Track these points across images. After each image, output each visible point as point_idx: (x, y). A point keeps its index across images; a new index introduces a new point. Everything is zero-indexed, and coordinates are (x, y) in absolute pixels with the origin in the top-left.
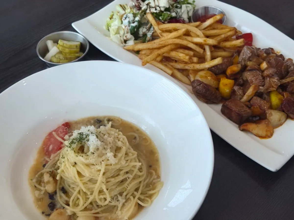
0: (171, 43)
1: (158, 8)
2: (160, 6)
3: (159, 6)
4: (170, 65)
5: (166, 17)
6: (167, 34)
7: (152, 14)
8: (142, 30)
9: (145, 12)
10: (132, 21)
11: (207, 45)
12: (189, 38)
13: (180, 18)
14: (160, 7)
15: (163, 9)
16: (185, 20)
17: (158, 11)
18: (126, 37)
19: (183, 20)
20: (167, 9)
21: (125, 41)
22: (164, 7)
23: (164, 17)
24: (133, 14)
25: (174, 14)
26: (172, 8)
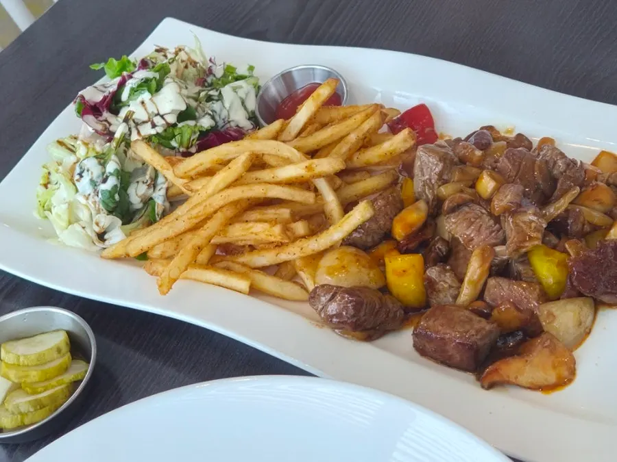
0: (222, 203)
1: (158, 120)
2: (161, 113)
3: (158, 114)
4: (239, 263)
5: (186, 137)
6: (204, 181)
7: (148, 140)
8: (136, 193)
9: (126, 142)
10: (98, 177)
11: (319, 176)
12: (265, 175)
13: (228, 125)
14: (162, 117)
15: (172, 119)
16: (241, 126)
17: (160, 130)
18: (97, 224)
19: (237, 126)
20: (183, 116)
21: (101, 237)
22: (172, 112)
23: (182, 137)
24: (96, 157)
25: (206, 123)
26: (198, 105)
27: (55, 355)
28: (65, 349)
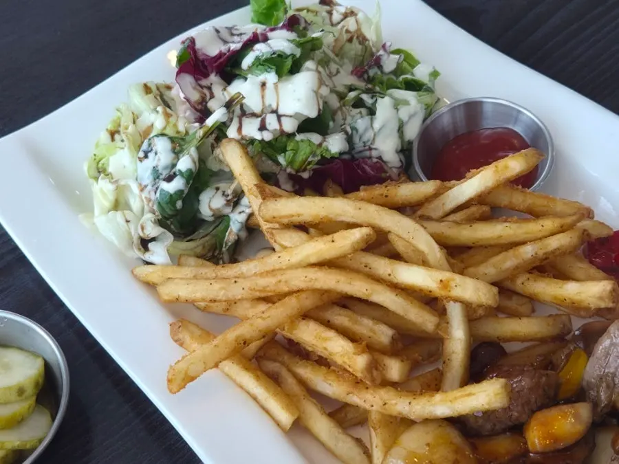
0: (302, 285)
1: (272, 122)
2: (281, 112)
3: (275, 112)
4: (295, 375)
5: (301, 157)
6: (297, 237)
7: (247, 144)
8: (211, 202)
9: (220, 132)
10: (166, 168)
11: (456, 300)
12: (382, 266)
13: (367, 153)
14: (279, 117)
15: (289, 126)
16: (385, 158)
17: (267, 136)
18: (143, 228)
19: (380, 158)
20: (307, 125)
21: (145, 243)
22: (295, 116)
23: (295, 154)
24: (172, 140)
25: (335, 144)
26: (340, 108)
27: (14, 396)
28: (30, 390)
